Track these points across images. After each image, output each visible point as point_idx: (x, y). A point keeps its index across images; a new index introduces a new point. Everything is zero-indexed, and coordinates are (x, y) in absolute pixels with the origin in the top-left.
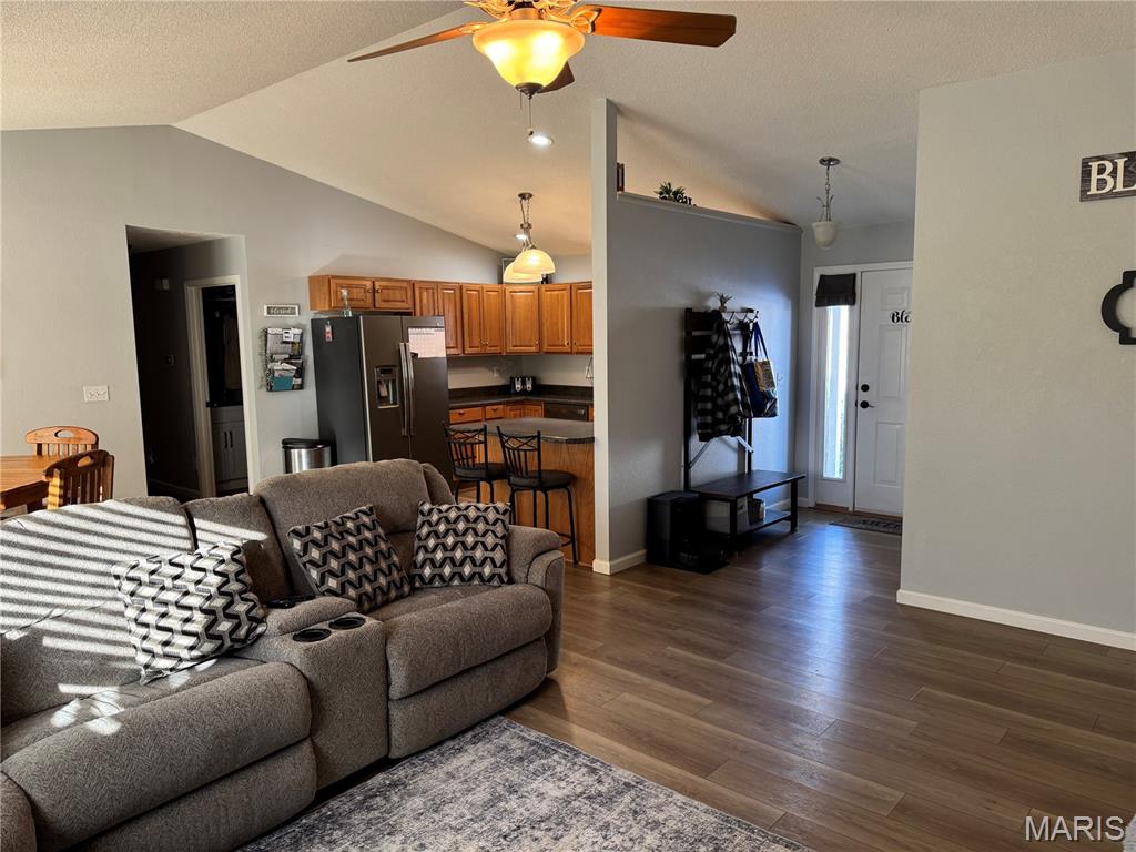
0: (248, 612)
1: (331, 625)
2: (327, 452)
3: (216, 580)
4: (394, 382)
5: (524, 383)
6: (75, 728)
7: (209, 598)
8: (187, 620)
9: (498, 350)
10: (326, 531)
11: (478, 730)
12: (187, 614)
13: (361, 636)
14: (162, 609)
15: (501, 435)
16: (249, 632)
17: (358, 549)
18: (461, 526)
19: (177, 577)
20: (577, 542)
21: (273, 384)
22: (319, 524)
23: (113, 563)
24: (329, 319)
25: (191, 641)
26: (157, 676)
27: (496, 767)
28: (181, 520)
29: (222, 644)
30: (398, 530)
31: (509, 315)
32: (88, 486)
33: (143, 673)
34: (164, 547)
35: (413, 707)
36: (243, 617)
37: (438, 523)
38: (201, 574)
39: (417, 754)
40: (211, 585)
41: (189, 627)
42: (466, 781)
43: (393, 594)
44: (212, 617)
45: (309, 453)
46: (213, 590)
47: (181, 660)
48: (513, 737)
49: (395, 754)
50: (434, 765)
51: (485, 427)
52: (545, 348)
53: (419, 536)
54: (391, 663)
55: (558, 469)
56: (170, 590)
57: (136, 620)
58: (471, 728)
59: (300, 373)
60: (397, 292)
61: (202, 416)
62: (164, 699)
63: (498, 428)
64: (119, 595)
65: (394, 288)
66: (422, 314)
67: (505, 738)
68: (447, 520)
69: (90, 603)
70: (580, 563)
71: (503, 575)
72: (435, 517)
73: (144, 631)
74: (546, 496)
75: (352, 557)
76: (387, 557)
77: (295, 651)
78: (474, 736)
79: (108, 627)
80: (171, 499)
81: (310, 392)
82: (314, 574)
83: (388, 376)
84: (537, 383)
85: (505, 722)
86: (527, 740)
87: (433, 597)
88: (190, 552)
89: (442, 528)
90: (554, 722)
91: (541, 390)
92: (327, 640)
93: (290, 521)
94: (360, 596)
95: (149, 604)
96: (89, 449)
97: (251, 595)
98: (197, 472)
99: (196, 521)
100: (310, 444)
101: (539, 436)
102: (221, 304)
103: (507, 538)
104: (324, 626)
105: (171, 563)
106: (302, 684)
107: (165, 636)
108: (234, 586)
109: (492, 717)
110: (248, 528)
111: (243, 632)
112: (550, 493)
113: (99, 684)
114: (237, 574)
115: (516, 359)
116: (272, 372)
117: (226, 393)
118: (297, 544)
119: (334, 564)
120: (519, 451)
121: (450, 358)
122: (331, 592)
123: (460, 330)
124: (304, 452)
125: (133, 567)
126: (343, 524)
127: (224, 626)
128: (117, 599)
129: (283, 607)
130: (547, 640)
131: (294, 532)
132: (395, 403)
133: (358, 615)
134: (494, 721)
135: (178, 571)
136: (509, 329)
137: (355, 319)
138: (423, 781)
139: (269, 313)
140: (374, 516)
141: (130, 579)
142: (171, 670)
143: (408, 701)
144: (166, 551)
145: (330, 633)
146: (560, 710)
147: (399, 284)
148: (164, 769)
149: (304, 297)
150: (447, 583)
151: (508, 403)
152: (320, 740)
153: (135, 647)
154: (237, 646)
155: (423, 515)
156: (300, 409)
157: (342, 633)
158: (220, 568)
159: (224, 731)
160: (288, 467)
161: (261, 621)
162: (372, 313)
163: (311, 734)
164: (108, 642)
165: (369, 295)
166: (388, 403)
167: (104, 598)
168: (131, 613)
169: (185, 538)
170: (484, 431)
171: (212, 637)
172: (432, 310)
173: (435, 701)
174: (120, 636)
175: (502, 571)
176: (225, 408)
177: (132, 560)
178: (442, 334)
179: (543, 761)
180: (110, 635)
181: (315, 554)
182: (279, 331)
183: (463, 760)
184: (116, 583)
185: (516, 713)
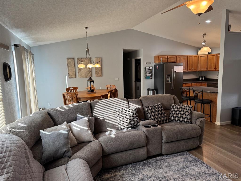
0: (137, 120)
1: (151, 126)
2: (156, 91)
3: (132, 114)
4: (170, 77)
5: (202, 78)
6: (108, 135)
7: (130, 117)
8: (127, 120)
9: (196, 70)
10: (152, 107)
11: (181, 153)
12: (127, 119)
13: (157, 129)
14: (123, 118)
15: (193, 90)
16: (137, 124)
17: (158, 112)
18: (180, 110)
19: (126, 112)
20: (212, 117)
21: (146, 78)
22: (151, 106)
23: (116, 109)
24: (158, 65)
25: (127, 124)
26: (121, 129)
27: (184, 162)
28: (127, 102)
29: (132, 126)
30: (167, 109)
31: (199, 62)
32: (114, 95)
33: (119, 128)
34: (124, 107)
35: (167, 145)
36: (136, 121)
37: (175, 108)
38: (129, 113)
39: (168, 155)
40: (131, 115)
41: (127, 122)
42: (177, 163)
43: (165, 122)
44: (131, 120)
45: (152, 92)
46: (131, 116)
47: (125, 127)
48: (189, 156)
49: (163, 153)
50: (171, 158)
51: (190, 88)
52: (208, 70)
53: (171, 111)
54: (163, 135)
55: (207, 99)
56: (124, 115)
57: (119, 119)
58: (180, 152)
59: (152, 76)
60: (173, 58)
61: (134, 83)
62: (122, 133)
63: (193, 88)
64: (117, 114)
65: (172, 57)
66: (178, 63)
67: (187, 156)
68: (177, 108)
69: (112, 115)
70: (212, 122)
71: (190, 122)
72: (175, 107)
73: (120, 121)
74: (204, 105)
75: (157, 113)
76: (164, 114)
77: (144, 129)
78: (180, 154)
79: (115, 119)
80: (126, 99)
81: (153, 80)
82: (149, 115)
83: (169, 76)
84: (206, 78)
85: (188, 153)
86: (192, 158)
87: (173, 124)
88: (128, 108)
89: (176, 109)
90: (200, 156)
91: (206, 79)
92: (150, 128)
93: (145, 105)
94: (158, 121)
95: (121, 117)
96: (115, 89)
97: (138, 118)
98: (132, 94)
99: (129, 103)
100: (152, 90)
101: (203, 91)
102: (138, 62)
103: (191, 113)
104: (150, 125)
105: (125, 110)
106: (145, 135)
107: (123, 122)
108: (135, 115)
109: (185, 151)
110: (138, 105)
111: (136, 124)
112: (205, 105)
113: (113, 129)
114: (135, 113)
115: (201, 72)
116: (146, 75)
117: (138, 79)
118: (146, 109)
119: (153, 114)
120: (197, 94)
121: (183, 72)
122: (152, 119)
123: (187, 66)
124: (151, 91)
125: (119, 110)
126: (155, 106)
127: (133, 122)
128: (116, 115)
129: (143, 121)
130: (200, 137)
131: (146, 107)
132: (170, 82)
133: (157, 124)
134: (185, 152)
135: (126, 111)
136: (199, 65)
137: (163, 64)
138: (168, 160)
139: (146, 64)
140: (162, 106)
141: (118, 112)
142: (124, 129)
143: (166, 144)
144: (124, 108)
145: (151, 127)
146: (201, 153)
147: (173, 56)
148: (121, 145)
149: (153, 60)
150: (176, 121)
151: (197, 83)
152: (148, 147)
153: (118, 123)
154: (135, 126)
155: (172, 106)
156: (151, 83)
157: (153, 127)
158: (132, 112)
159: (131, 141)
160: (148, 94)
161: (139, 122)
162: (167, 63)
163: (146, 146)
164: (114, 122)
165: (166, 59)
166: (169, 82)
167: (114, 115)
168: (118, 118)
169: (127, 106)
170: (189, 89)
171: (130, 124)
172: (180, 62)
173: (172, 145)
174: (116, 121)
175: (189, 121)
176: (138, 82)
177: (119, 109)
178: (182, 67)
179: (195, 163)
180: (115, 121)
181: (150, 111)
182: (148, 67)
183: (177, 158)
184: (116, 112)
185: (191, 152)
